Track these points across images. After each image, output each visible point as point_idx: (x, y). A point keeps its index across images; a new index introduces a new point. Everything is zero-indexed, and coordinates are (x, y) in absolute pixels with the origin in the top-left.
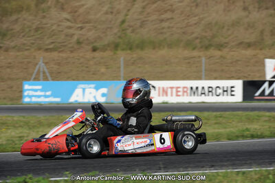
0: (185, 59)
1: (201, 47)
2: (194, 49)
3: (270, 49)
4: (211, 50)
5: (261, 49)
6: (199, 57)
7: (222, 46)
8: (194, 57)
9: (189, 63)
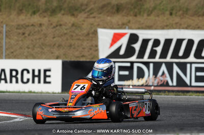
0: (19, 27)
1: (45, 11)
2: (34, 13)
3: (149, 15)
4: (60, 15)
5: (136, 16)
6: (41, 25)
7: (76, 10)
8: (32, 25)
9: (24, 34)
